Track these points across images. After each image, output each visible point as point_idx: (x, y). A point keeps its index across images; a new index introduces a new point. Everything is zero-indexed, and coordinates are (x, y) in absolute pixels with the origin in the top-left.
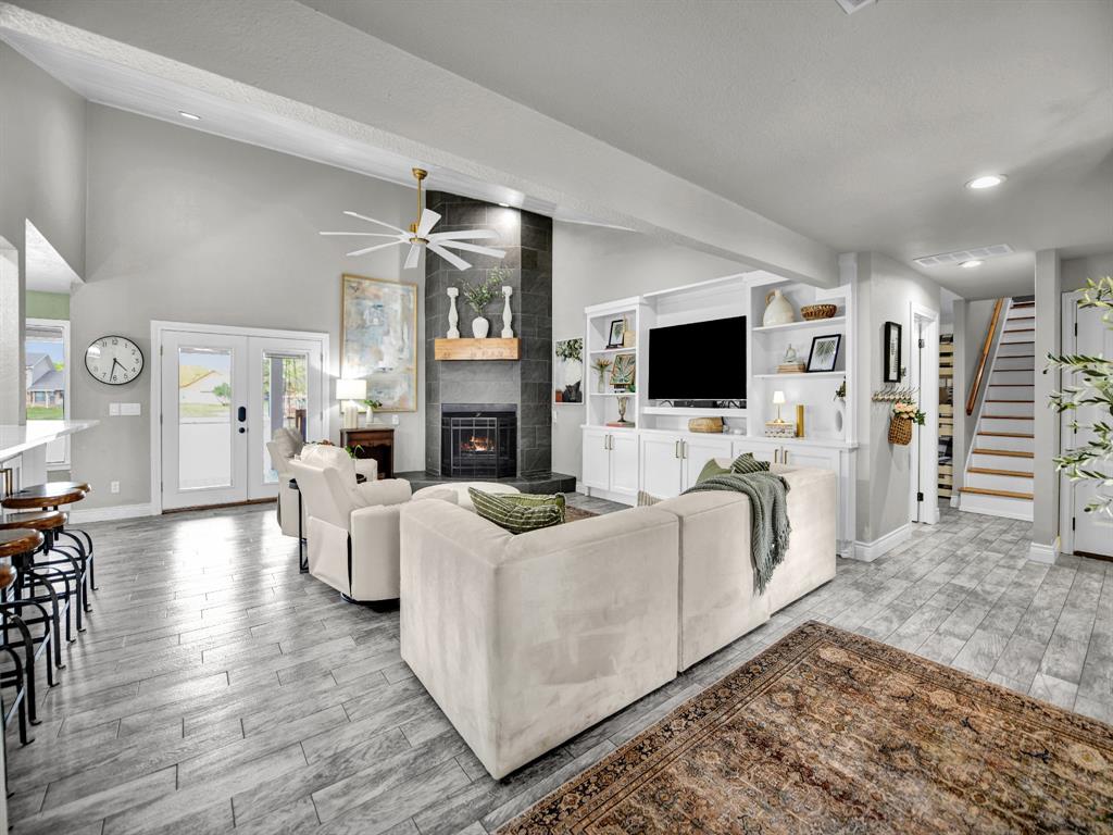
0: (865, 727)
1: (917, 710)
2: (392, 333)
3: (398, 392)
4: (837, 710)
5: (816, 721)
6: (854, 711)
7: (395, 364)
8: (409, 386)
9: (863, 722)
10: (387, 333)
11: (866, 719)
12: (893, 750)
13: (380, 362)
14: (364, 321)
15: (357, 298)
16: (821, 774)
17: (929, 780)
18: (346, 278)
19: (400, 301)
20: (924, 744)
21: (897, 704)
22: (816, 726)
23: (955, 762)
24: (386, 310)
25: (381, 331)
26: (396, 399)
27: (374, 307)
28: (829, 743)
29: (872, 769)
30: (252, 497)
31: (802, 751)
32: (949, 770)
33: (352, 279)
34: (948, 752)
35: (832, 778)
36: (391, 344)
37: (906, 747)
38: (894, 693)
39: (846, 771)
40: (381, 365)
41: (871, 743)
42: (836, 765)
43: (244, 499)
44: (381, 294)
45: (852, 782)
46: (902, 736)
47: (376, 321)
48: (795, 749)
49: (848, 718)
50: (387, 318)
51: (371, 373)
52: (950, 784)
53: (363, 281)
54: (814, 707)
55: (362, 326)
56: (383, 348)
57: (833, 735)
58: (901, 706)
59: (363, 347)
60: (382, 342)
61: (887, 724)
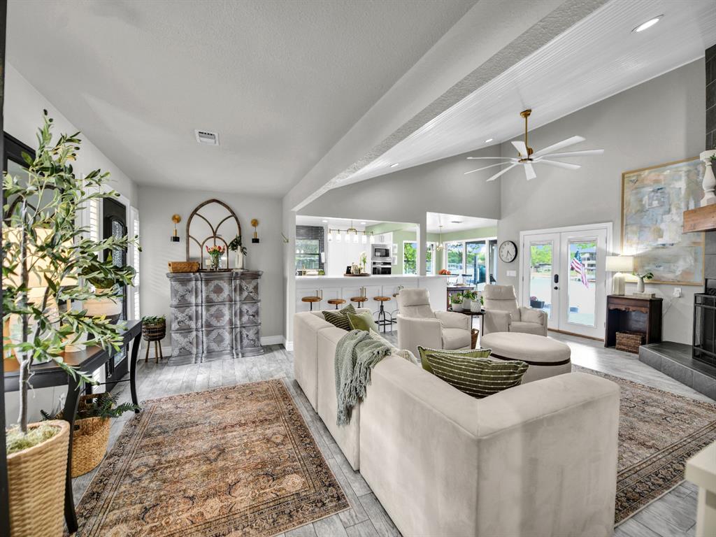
0: (237, 454)
1: (222, 484)
2: (674, 210)
3: (681, 266)
4: (255, 451)
5: (257, 441)
6: (248, 457)
7: (677, 239)
8: (696, 260)
9: (241, 455)
10: (669, 211)
11: (240, 458)
12: (220, 454)
13: (659, 239)
14: (643, 206)
15: (636, 188)
16: (237, 428)
17: (200, 454)
18: (626, 176)
19: (684, 179)
20: (209, 467)
21: (233, 478)
22: (254, 439)
23: (193, 469)
24: (667, 190)
25: (661, 211)
26: (678, 273)
27: (653, 191)
28: (244, 437)
29: (223, 441)
30: (561, 329)
31: (248, 429)
32: (194, 464)
33: (632, 175)
34: (197, 472)
35: (233, 429)
36: (672, 221)
37: (216, 460)
38: (239, 484)
39: (230, 434)
40: (661, 241)
41: (230, 449)
42: (234, 433)
43: (557, 329)
44: (661, 177)
45: (226, 433)
46: (221, 464)
47: (655, 203)
48: (251, 428)
49: (247, 452)
50: (669, 198)
51: (649, 249)
52: (192, 458)
53: (642, 173)
54: (263, 445)
55: (642, 211)
56: (663, 226)
57: (245, 441)
58: (231, 478)
59: (642, 227)
60: (662, 221)
61: (229, 464)
